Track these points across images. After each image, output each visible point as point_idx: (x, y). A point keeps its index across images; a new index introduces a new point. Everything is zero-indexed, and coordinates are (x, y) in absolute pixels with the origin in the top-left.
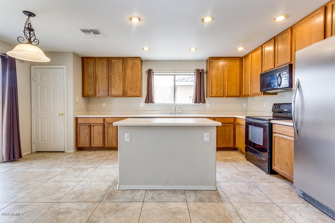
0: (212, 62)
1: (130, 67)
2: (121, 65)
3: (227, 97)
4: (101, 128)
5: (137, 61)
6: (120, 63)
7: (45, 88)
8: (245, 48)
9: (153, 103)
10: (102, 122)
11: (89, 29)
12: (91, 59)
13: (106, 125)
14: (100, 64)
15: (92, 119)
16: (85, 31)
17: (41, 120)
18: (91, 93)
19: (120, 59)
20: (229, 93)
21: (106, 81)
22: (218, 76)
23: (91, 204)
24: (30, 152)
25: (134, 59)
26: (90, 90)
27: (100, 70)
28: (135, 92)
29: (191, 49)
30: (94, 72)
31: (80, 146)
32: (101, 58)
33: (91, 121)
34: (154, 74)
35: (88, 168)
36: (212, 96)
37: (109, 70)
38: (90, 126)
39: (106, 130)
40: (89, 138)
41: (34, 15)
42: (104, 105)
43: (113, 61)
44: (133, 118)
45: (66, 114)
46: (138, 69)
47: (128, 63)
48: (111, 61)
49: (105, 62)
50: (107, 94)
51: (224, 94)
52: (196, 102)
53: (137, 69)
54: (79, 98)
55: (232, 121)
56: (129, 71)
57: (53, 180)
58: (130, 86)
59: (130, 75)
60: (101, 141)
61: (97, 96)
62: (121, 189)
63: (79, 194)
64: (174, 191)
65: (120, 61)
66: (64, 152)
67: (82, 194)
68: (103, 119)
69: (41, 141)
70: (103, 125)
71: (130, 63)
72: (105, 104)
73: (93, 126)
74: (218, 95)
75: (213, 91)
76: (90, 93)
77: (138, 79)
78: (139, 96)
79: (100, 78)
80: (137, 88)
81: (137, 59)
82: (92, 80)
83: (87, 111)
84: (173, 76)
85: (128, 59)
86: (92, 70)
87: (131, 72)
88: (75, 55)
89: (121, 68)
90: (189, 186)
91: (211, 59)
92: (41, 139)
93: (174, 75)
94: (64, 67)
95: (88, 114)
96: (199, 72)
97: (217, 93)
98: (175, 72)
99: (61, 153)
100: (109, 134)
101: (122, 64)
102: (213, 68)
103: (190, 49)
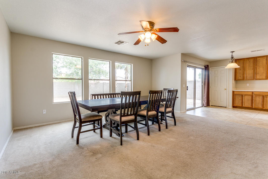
2: (265, 60)
4: (250, 97)
7: (217, 77)
10: (251, 94)
13: (254, 96)
14: (248, 62)
15: (243, 92)
17: (214, 92)
26: (240, 76)
27: (247, 65)
30: (243, 67)
31: (235, 105)
33: (243, 93)
37: (255, 64)
38: (242, 96)
39: (254, 98)
40: (241, 102)
45: (228, 89)
48: (257, 59)
49: (252, 60)
50: (252, 78)
60: (250, 105)
61: (244, 80)
65: (264, 58)
66: (226, 107)
68: (252, 92)
69: (214, 101)
70: (252, 96)
72: (248, 84)
73: (245, 96)
76: (240, 78)
79: (247, 69)
82: (242, 71)
83: (236, 88)
89: (265, 62)
92: (214, 100)
99: (224, 108)
100: (256, 101)
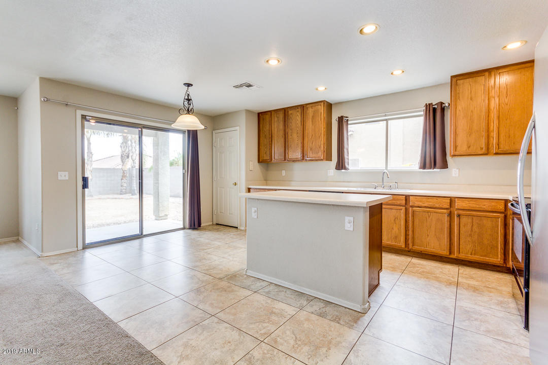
0: (456, 84)
1: (311, 117)
3: (496, 154)
5: (320, 106)
6: (298, 114)
8: (526, 42)
9: (345, 168)
11: (239, 84)
12: (267, 114)
14: (276, 119)
16: (236, 87)
17: (220, 190)
18: (267, 157)
19: (298, 108)
20: (501, 146)
21: (282, 140)
22: (472, 111)
23: (212, 278)
24: (211, 223)
25: (316, 104)
26: (266, 153)
27: (275, 126)
28: (317, 153)
29: (394, 73)
30: (269, 130)
32: (276, 111)
34: (349, 122)
35: (241, 248)
36: (457, 153)
37: (286, 125)
41: (192, 85)
42: (284, 173)
43: (290, 112)
44: (309, 191)
46: (321, 120)
47: (308, 112)
48: (288, 112)
49: (281, 116)
50: (283, 158)
51: (488, 149)
52: (424, 166)
53: (319, 120)
54: (254, 164)
55: (501, 207)
56: (309, 124)
57: (206, 251)
58: (311, 145)
59: (310, 130)
61: (273, 162)
62: (249, 274)
63: (212, 268)
64: (302, 294)
65: (298, 111)
66: (237, 228)
67: (214, 268)
69: (220, 212)
71: (310, 111)
72: (284, 171)
74: (469, 152)
75: (459, 143)
76: (265, 158)
77: (321, 133)
78: (322, 160)
79: (276, 136)
80: (320, 147)
81: (320, 103)
82: (268, 141)
84: (385, 122)
85: (308, 106)
86: (268, 128)
87: (313, 124)
88: (248, 112)
89: (299, 120)
90: (323, 294)
91: (454, 80)
93: (386, 120)
94: (238, 128)
95: (267, 185)
96: (431, 109)
97: (469, 147)
98: (386, 115)
99: (234, 228)
101: (301, 115)
102: (459, 98)
103: (392, 74)
